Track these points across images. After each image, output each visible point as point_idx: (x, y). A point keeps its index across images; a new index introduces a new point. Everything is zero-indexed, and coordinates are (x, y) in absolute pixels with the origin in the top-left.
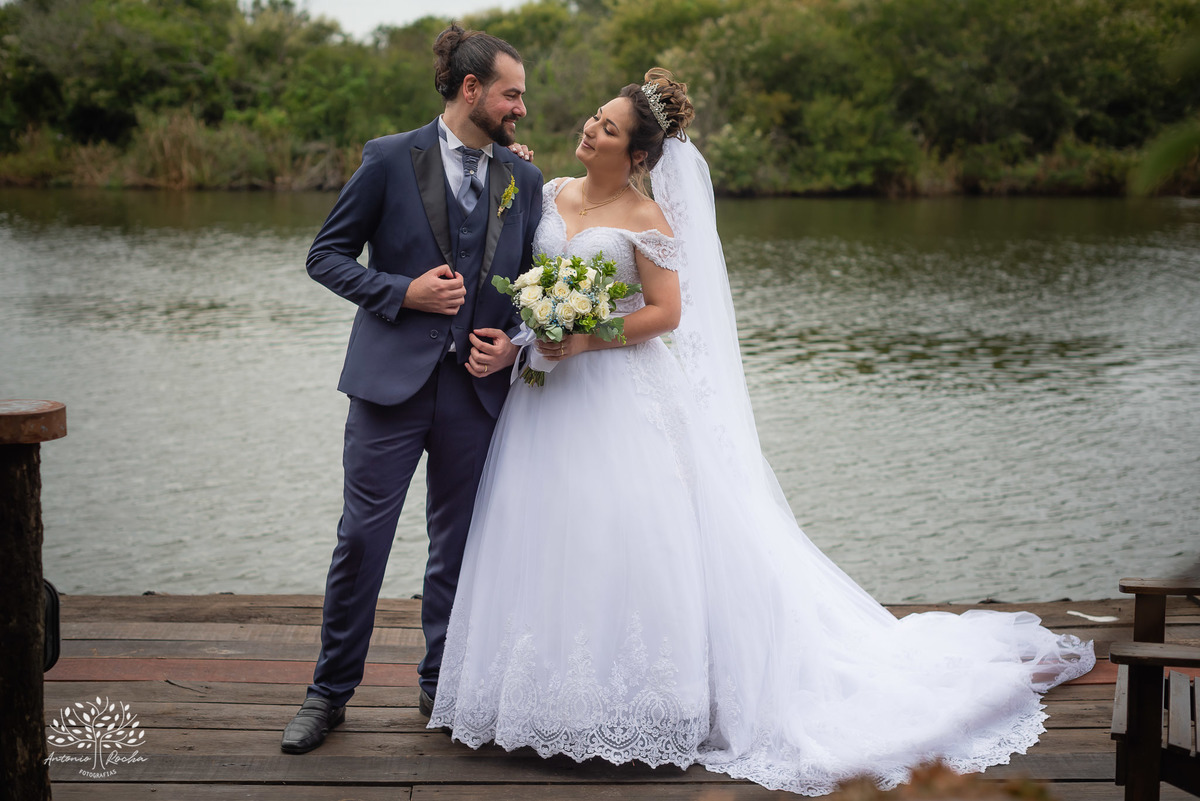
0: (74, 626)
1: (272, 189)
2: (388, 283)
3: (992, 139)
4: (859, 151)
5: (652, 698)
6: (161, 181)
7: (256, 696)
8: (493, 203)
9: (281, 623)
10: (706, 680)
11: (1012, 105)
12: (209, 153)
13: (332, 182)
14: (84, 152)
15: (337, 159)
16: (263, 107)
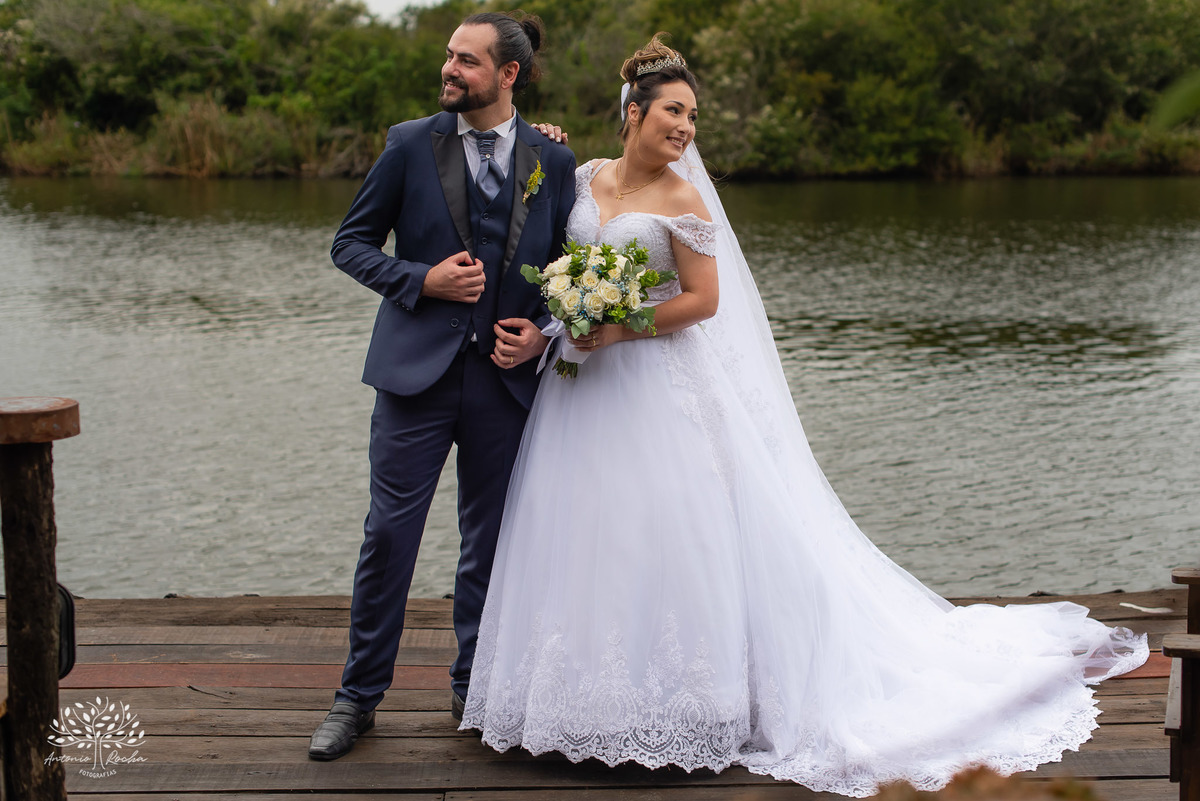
0: (93, 631)
1: (298, 176)
2: (407, 271)
3: (1039, 118)
4: (904, 131)
5: (688, 700)
6: (183, 169)
7: (282, 701)
8: (518, 188)
9: (308, 626)
10: (745, 681)
11: (1059, 83)
12: (232, 140)
13: (359, 169)
14: (102, 139)
15: (363, 146)
16: (287, 92)
